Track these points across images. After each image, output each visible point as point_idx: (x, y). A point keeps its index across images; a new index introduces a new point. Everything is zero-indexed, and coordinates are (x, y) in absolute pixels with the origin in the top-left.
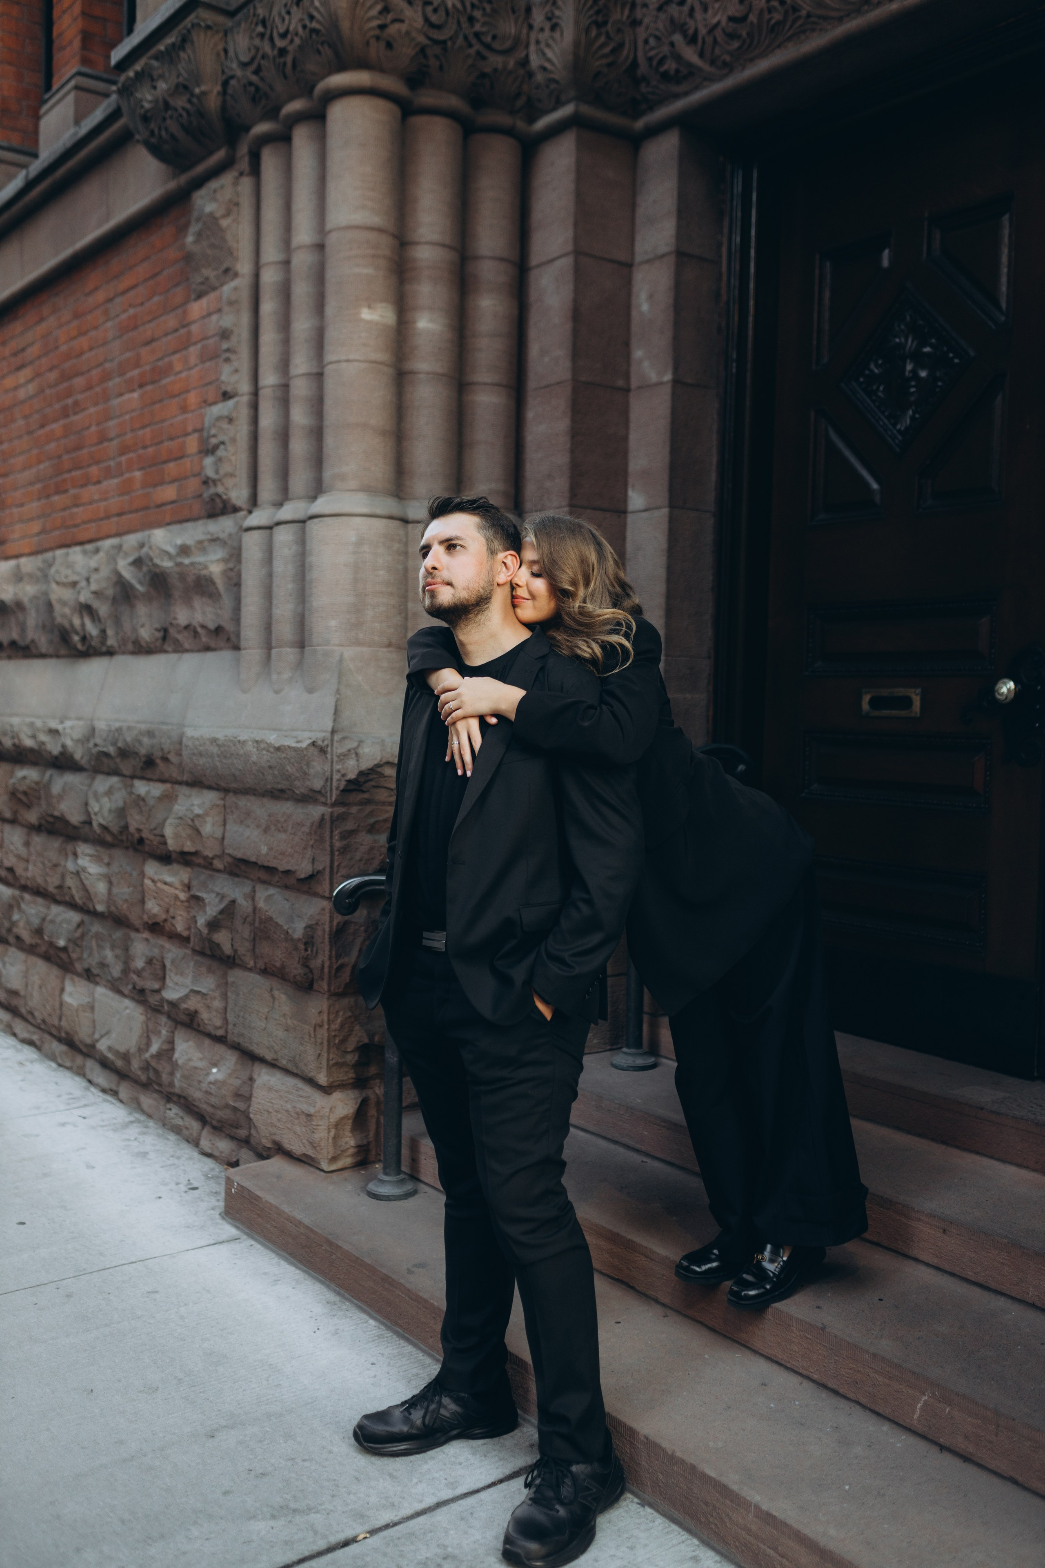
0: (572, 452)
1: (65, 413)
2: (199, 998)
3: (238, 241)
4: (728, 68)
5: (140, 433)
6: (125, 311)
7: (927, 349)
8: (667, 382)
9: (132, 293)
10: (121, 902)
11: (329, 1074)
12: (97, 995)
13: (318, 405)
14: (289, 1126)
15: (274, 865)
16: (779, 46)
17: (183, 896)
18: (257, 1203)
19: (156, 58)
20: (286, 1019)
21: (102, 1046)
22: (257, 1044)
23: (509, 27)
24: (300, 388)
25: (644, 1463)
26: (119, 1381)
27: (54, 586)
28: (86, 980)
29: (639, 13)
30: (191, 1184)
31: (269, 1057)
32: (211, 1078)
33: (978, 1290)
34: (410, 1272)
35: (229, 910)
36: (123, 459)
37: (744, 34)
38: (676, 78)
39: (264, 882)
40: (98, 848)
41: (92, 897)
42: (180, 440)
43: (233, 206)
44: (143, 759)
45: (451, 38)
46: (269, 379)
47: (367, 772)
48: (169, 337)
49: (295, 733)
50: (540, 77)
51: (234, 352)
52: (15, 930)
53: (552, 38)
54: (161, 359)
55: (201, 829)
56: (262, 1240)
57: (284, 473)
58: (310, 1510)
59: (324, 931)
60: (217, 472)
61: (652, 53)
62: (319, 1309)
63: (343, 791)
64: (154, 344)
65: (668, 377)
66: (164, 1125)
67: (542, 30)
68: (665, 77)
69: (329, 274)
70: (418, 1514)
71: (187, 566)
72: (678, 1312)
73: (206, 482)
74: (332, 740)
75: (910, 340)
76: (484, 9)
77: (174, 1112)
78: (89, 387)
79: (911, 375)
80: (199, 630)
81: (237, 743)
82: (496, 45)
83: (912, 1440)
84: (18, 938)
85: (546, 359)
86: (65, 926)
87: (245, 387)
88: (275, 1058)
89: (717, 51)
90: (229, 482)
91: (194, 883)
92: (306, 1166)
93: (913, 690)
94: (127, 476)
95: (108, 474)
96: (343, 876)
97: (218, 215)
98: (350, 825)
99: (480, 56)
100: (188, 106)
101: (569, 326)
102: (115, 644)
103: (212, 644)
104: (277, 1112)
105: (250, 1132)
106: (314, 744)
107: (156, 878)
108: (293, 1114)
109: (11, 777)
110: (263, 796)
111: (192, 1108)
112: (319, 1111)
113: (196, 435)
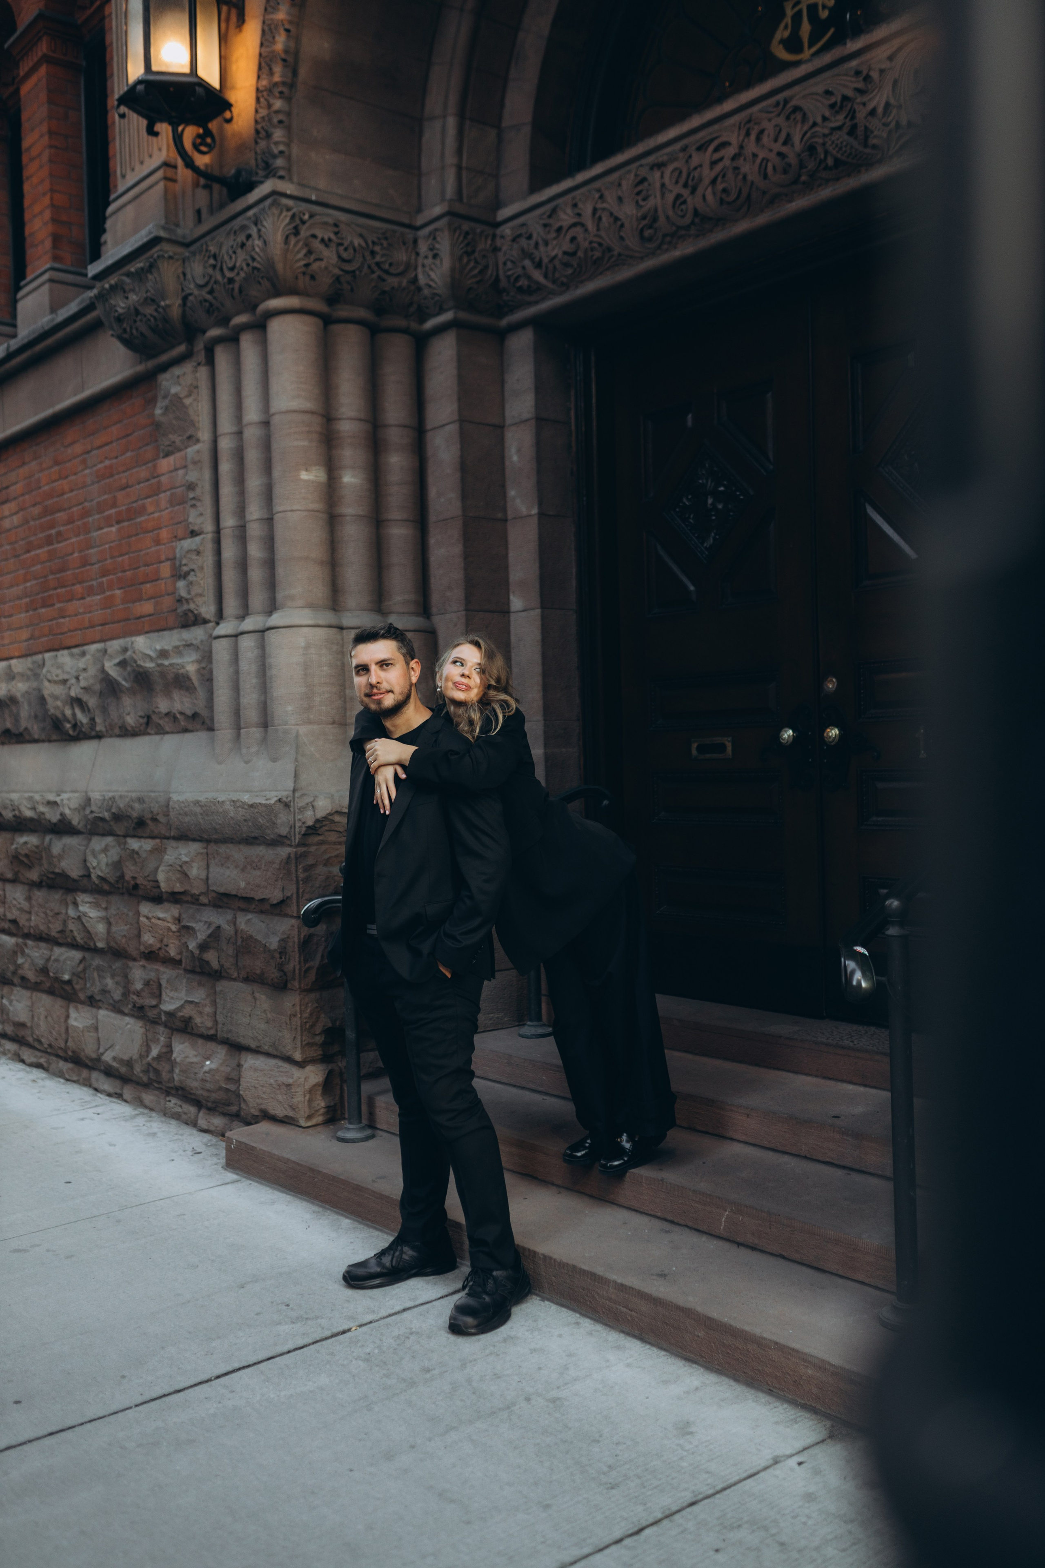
0: (466, 569)
1: (49, 541)
2: (192, 1006)
3: (198, 416)
4: (566, 286)
5: (120, 559)
6: (101, 462)
7: (722, 489)
8: (535, 514)
9: (107, 448)
10: (120, 938)
11: (303, 1052)
12: (99, 1017)
13: (270, 542)
14: (272, 1096)
15: (251, 896)
16: (601, 274)
17: (174, 928)
18: (252, 1152)
19: (128, 274)
20: (266, 1014)
21: (107, 1057)
22: (243, 1036)
23: (401, 256)
24: (255, 530)
25: (543, 1273)
26: (169, 1264)
27: (46, 683)
28: (89, 1005)
29: (498, 242)
30: (195, 1150)
31: (253, 1045)
32: (206, 1069)
33: (771, 1153)
34: (373, 1181)
35: (216, 934)
36: (104, 579)
37: (575, 265)
38: (529, 291)
39: (243, 910)
40: (96, 896)
41: (93, 936)
42: (155, 566)
43: (194, 388)
44: (135, 821)
45: (360, 269)
46: (229, 521)
47: (321, 819)
48: (142, 485)
49: (264, 793)
50: (426, 292)
51: (199, 500)
52: (20, 972)
53: (434, 264)
54: (136, 501)
55: (188, 873)
56: (257, 1180)
57: (244, 593)
58: (317, 1317)
59: (294, 942)
60: (189, 593)
61: (509, 273)
62: (307, 1216)
63: (304, 835)
64: (128, 490)
65: (535, 511)
66: (165, 1115)
67: (426, 257)
68: (520, 289)
69: (275, 446)
70: (390, 1315)
71: (167, 666)
72: (568, 1189)
73: (180, 600)
74: (294, 797)
75: (709, 481)
76: (382, 244)
77: (173, 1103)
78: (70, 521)
79: (712, 507)
80: (178, 716)
81: (217, 803)
82: (392, 270)
83: (720, 1243)
84: (23, 978)
85: (442, 500)
86: (68, 962)
87: (209, 527)
88: (259, 1045)
89: (557, 275)
90: (199, 600)
91: (184, 916)
92: (288, 1125)
93: (726, 738)
94: (108, 593)
95: (91, 591)
96: (306, 900)
97: (182, 396)
98: (310, 861)
99: (381, 279)
100: (155, 314)
101: (458, 475)
102: (103, 729)
103: (190, 727)
104: (262, 1086)
105: (240, 1107)
106: (280, 800)
107: (150, 915)
108: (275, 1086)
109: (12, 844)
110: (239, 843)
111: (189, 1096)
112: (296, 1081)
113: (169, 563)
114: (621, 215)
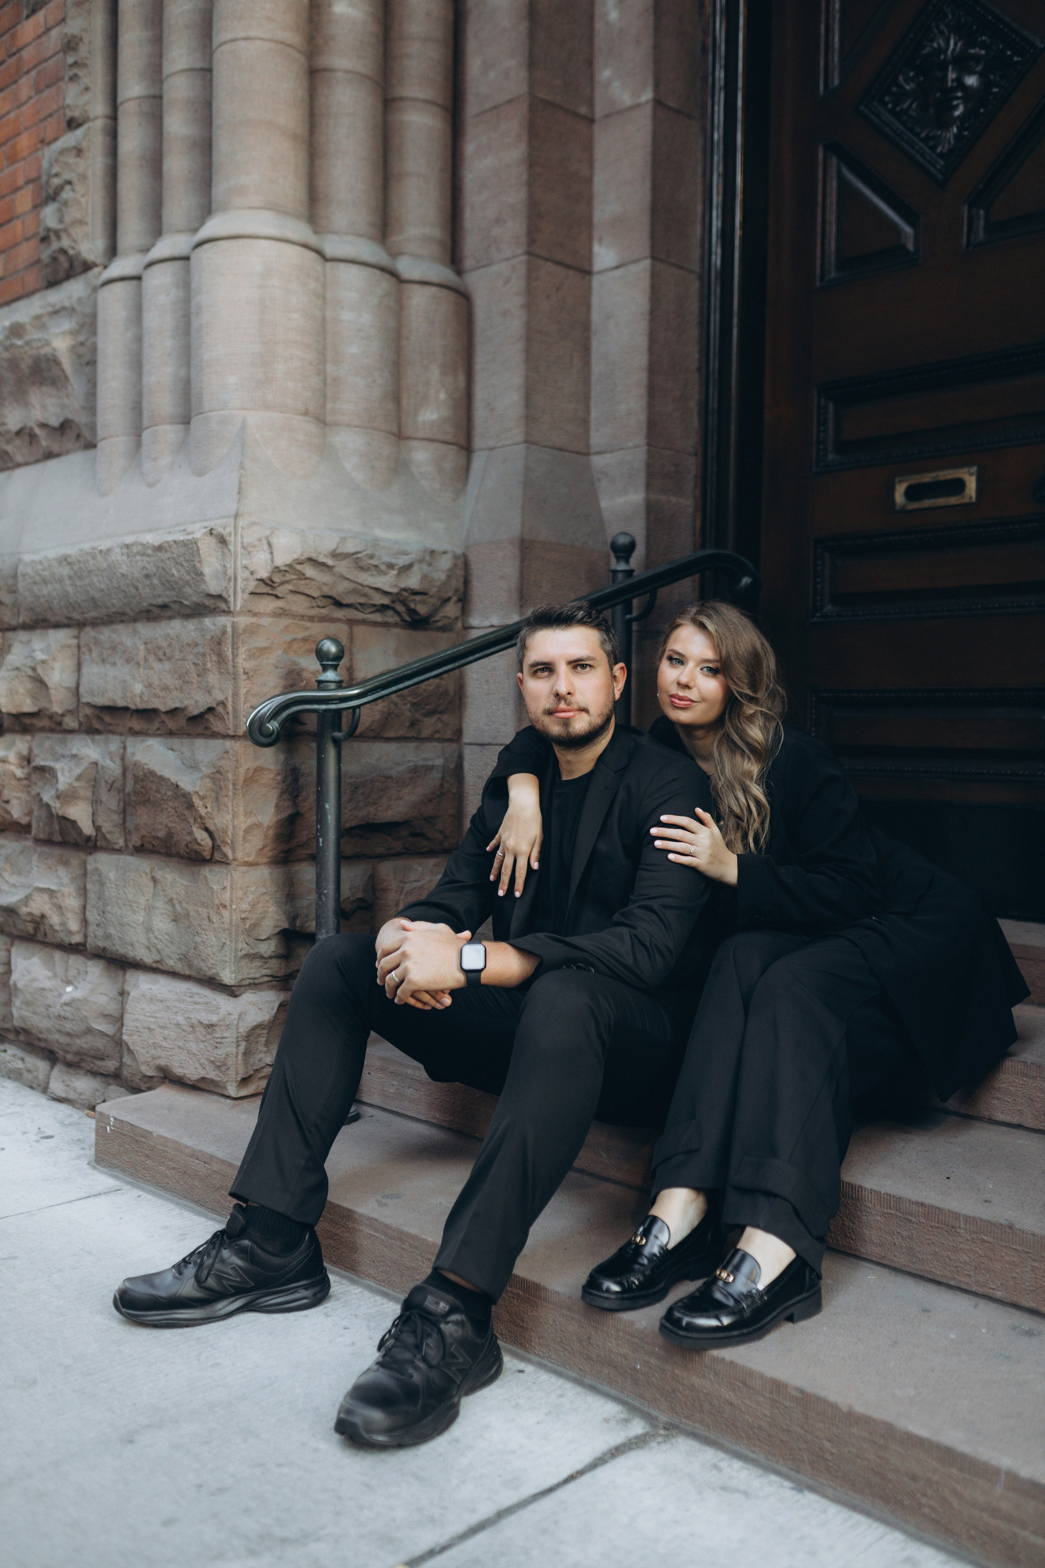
0: (530, 185)
2: (46, 897)
7: (976, 50)
8: (647, 102)
13: (204, 109)
14: (180, 1044)
15: (154, 705)
17: (19, 773)
18: (144, 1140)
20: (174, 905)
22: (131, 945)
24: (179, 91)
30: (44, 1132)
31: (148, 958)
32: (65, 998)
35: (90, 774)
39: (139, 732)
46: (133, 90)
47: (283, 568)
49: (181, 528)
51: (85, 65)
55: (46, 679)
56: (153, 1189)
57: (155, 206)
59: (228, 780)
60: (61, 221)
63: (252, 593)
65: (647, 96)
70: (473, 1531)
71: (22, 347)
73: (45, 239)
74: (235, 527)
75: (952, 42)
77: (10, 1055)
79: (955, 84)
80: (37, 431)
81: (99, 555)
85: (492, 75)
87: (99, 108)
88: (158, 959)
90: (78, 232)
91: (36, 751)
92: (205, 1094)
93: (966, 470)
98: (261, 641)
101: (524, 26)
103: (56, 448)
104: (162, 1028)
105: (121, 1062)
108: (185, 1027)
110: (135, 620)
111: (36, 1043)
112: (224, 1019)
113: (31, 187)
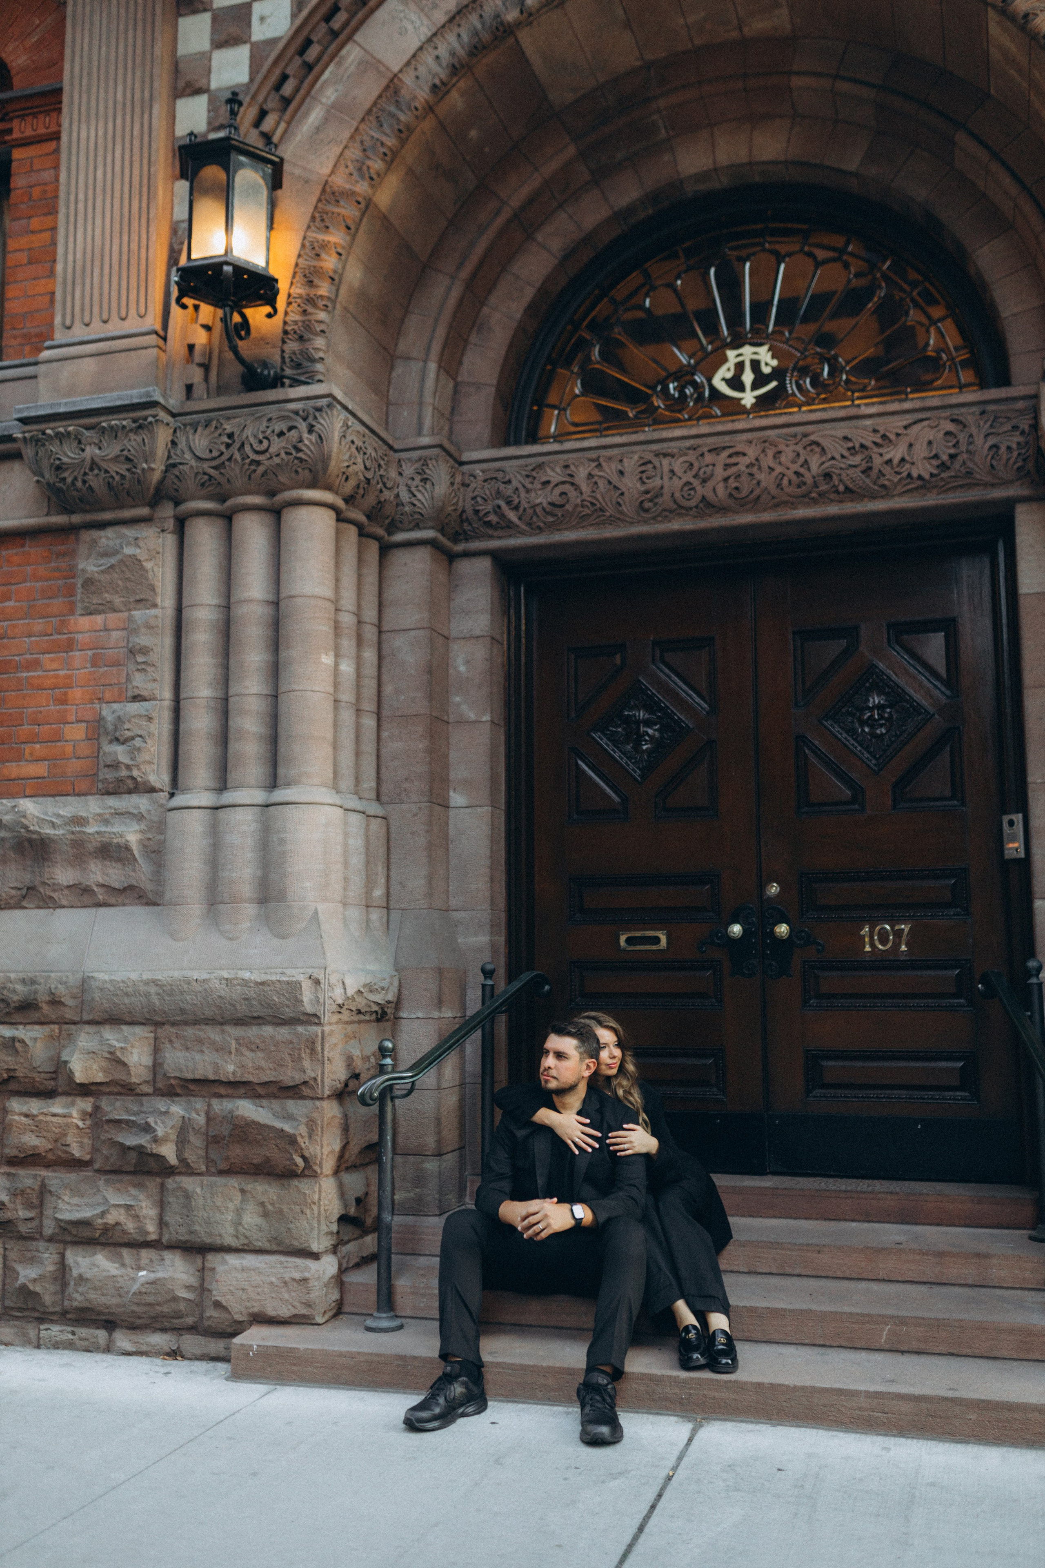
2: (121, 1210)
3: (158, 581)
4: (540, 531)
8: (487, 721)
11: (326, 1244)
14: (273, 1296)
15: (244, 1080)
17: (83, 1123)
18: (290, 1355)
22: (218, 1236)
24: (248, 704)
29: (467, 479)
31: (236, 1243)
35: (178, 1125)
38: (496, 527)
39: (226, 1096)
42: (55, 726)
43: (155, 553)
44: (13, 1004)
46: (199, 691)
47: (350, 997)
48: (34, 639)
50: (407, 509)
51: (151, 666)
53: (423, 486)
54: (20, 654)
55: (126, 1060)
59: (318, 1125)
60: (131, 759)
61: (478, 507)
63: (333, 1013)
64: (6, 641)
66: (38, 1346)
68: (488, 524)
71: (87, 834)
74: (324, 974)
75: (642, 712)
76: (383, 461)
79: (644, 733)
80: (95, 888)
81: (194, 982)
82: (388, 484)
85: (402, 697)
87: (167, 694)
88: (245, 1243)
89: (535, 519)
90: (146, 768)
91: (107, 1109)
92: (294, 1325)
93: (660, 932)
98: (334, 1040)
99: (381, 491)
100: (125, 473)
104: (255, 1287)
105: (205, 1316)
106: (309, 977)
108: (278, 1284)
110: (224, 1024)
111: (97, 1317)
112: (312, 1275)
113: (87, 725)
114: (619, 485)
